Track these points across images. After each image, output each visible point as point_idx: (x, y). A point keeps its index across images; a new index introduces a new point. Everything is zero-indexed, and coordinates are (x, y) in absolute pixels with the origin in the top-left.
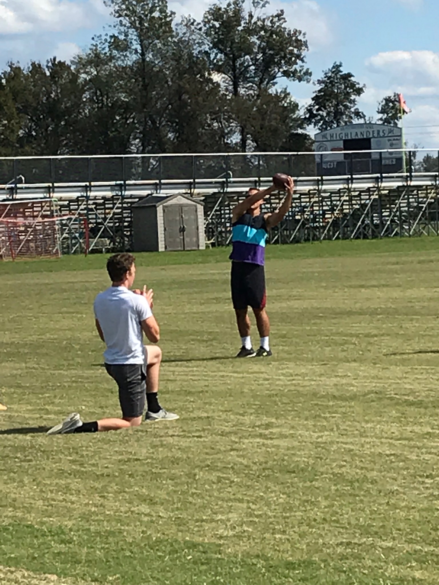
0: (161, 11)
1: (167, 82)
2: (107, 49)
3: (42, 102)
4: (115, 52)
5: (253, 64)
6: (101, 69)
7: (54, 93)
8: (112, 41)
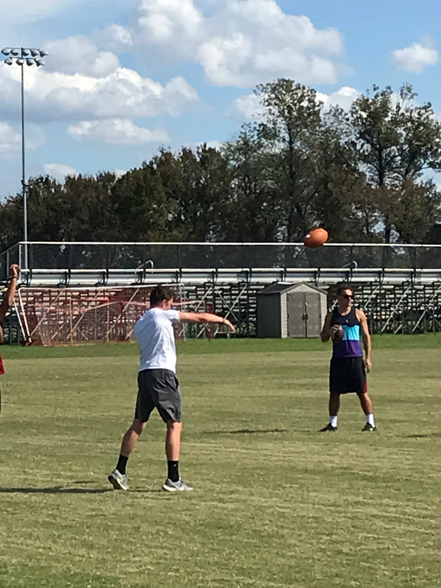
0: (310, 101)
1: (314, 170)
2: (256, 137)
3: (192, 187)
4: (263, 140)
5: (399, 155)
6: (250, 157)
7: (204, 179)
8: (261, 129)
